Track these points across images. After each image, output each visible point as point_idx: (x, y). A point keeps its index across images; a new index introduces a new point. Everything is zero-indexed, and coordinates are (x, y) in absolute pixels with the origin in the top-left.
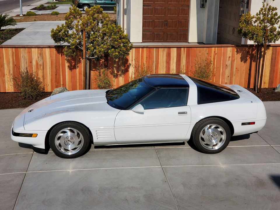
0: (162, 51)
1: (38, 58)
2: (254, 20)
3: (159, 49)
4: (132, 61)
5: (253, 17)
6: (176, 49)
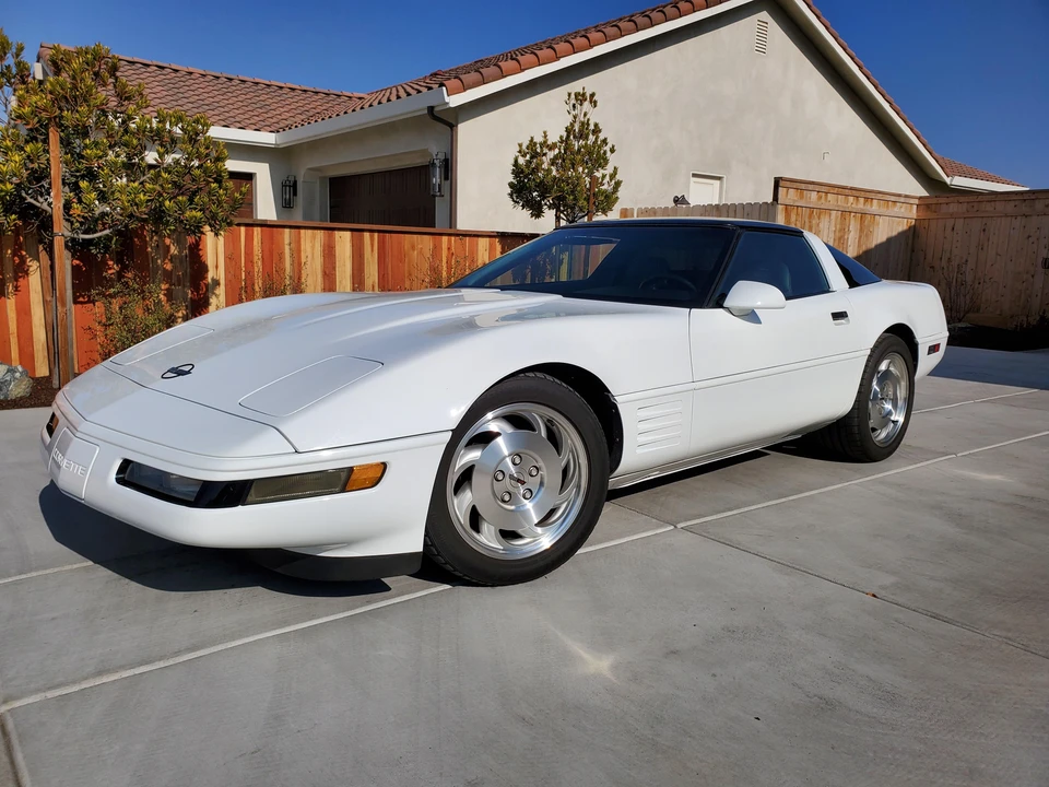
0: (308, 241)
2: (551, 154)
3: (299, 233)
4: (217, 267)
5: (551, 148)
6: (348, 234)
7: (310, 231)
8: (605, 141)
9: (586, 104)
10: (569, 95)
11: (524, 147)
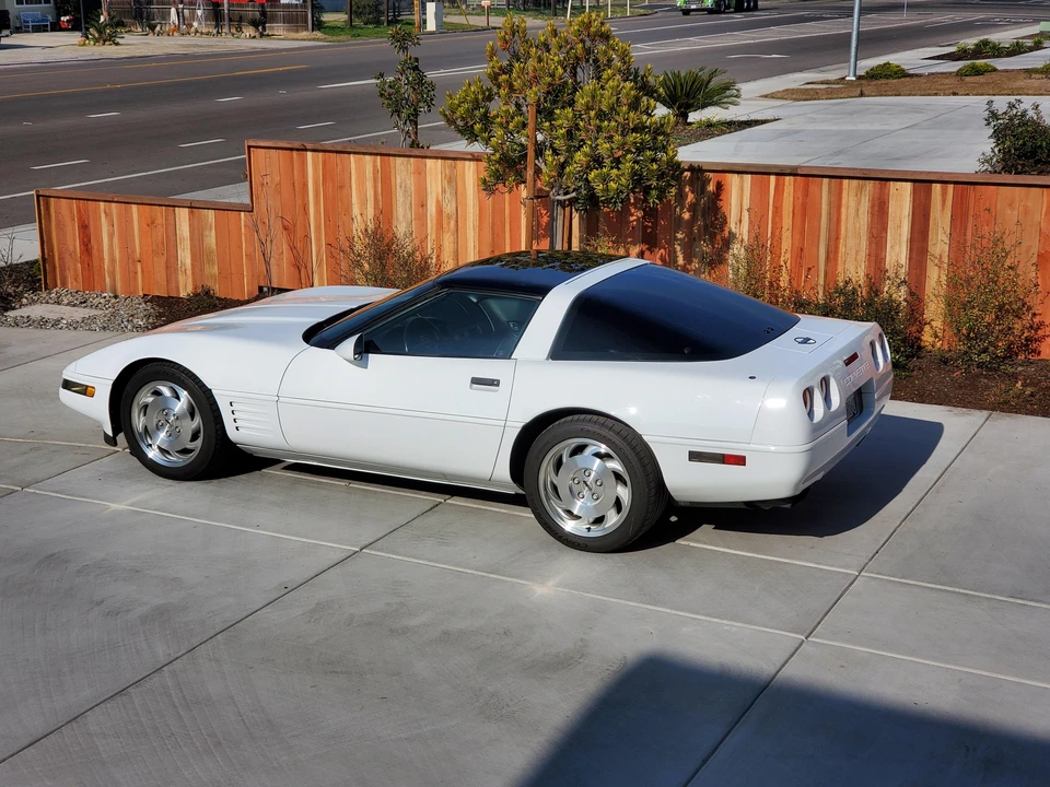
0: (852, 193)
1: (444, 191)
3: (841, 184)
4: (740, 220)
6: (909, 186)
7: (855, 182)
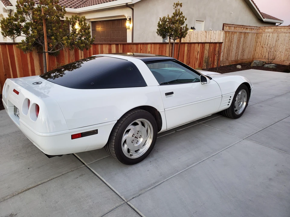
0: (105, 48)
4: (82, 57)
5: (170, 19)
6: (115, 45)
8: (184, 17)
9: (179, 6)
10: (174, 4)
11: (161, 19)
